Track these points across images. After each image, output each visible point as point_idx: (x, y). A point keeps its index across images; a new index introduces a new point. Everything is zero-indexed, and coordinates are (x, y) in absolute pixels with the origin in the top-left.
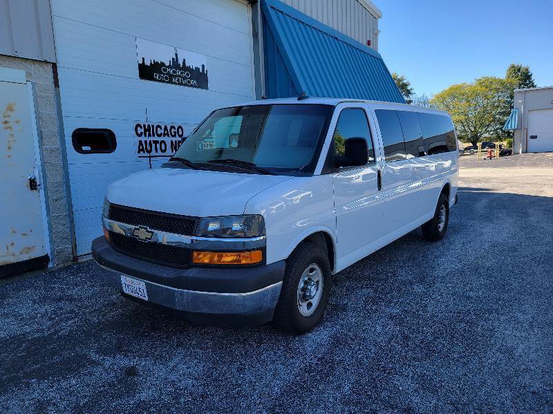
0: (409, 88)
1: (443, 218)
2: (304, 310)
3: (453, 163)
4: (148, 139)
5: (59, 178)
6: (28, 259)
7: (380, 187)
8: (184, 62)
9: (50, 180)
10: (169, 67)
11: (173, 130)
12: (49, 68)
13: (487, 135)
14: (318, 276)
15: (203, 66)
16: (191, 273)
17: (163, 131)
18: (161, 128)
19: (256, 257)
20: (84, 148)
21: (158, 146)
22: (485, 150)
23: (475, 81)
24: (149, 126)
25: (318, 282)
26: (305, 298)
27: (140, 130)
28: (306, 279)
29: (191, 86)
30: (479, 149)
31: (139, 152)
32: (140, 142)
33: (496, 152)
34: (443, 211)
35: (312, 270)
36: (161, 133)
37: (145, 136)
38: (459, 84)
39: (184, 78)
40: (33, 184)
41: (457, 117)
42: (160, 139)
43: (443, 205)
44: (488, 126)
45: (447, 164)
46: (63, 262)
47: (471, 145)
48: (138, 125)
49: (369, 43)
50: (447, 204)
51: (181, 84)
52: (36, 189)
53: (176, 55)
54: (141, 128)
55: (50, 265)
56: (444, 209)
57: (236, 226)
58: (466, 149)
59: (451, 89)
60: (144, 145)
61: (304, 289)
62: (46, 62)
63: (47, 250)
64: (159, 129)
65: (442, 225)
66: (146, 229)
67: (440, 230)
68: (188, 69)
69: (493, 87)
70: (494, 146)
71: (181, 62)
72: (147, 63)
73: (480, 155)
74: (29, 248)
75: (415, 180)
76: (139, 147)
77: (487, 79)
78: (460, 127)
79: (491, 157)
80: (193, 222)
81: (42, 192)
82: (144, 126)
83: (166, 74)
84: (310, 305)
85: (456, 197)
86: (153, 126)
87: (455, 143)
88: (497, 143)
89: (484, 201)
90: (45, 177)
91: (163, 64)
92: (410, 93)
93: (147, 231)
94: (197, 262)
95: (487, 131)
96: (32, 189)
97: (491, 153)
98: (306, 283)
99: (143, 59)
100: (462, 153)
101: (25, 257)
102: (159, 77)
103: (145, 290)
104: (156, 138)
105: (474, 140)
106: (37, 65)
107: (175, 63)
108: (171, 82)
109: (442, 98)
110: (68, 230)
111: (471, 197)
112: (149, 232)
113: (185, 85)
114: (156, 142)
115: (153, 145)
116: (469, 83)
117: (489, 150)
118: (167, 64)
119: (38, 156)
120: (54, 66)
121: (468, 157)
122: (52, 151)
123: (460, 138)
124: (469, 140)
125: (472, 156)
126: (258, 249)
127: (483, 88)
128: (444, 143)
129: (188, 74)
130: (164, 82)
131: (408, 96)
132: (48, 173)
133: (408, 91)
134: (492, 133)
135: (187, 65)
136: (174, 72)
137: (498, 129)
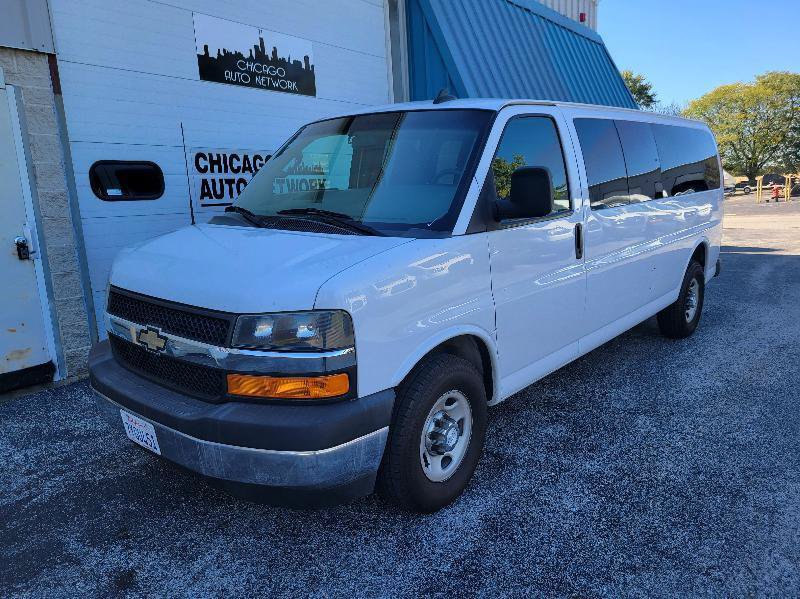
0: (650, 93)
1: (694, 300)
2: (435, 470)
3: (715, 209)
4: (217, 176)
5: (68, 241)
6: (19, 368)
7: (579, 254)
8: (275, 53)
9: (53, 244)
10: (251, 59)
11: (258, 161)
12: (44, 62)
13: (771, 163)
14: (462, 409)
15: (306, 59)
16: (224, 413)
17: (241, 164)
18: (238, 160)
19: (337, 386)
20: (111, 192)
21: (234, 186)
22: (768, 186)
23: (754, 79)
24: (218, 156)
25: (461, 422)
26: (436, 450)
27: (203, 163)
28: (440, 417)
29: (288, 91)
30: (760, 186)
31: (202, 198)
32: (205, 182)
33: (787, 190)
34: (695, 289)
35: (450, 402)
36: (239, 168)
37: (212, 171)
38: (730, 84)
39: (276, 78)
40: (22, 251)
41: (725, 137)
42: (236, 177)
43: (694, 280)
44: (775, 149)
45: (705, 209)
46: (80, 371)
47: (746, 179)
48: (199, 155)
49: (582, 17)
50: (701, 278)
51: (270, 87)
52: (28, 258)
53: (261, 39)
54: (205, 158)
55: (57, 378)
56: (696, 286)
57: (303, 331)
58: (738, 186)
59: (716, 92)
60: (211, 186)
61: (434, 436)
62: (38, 53)
63: (51, 354)
64: (234, 160)
65: (691, 312)
66: (157, 332)
67: (689, 320)
68: (282, 63)
69: (784, 88)
70: (782, 181)
71: (269, 52)
72: (213, 54)
73: (760, 195)
74: (21, 352)
75: (652, 237)
76: (203, 189)
77: (775, 76)
78: (729, 152)
79: (777, 198)
80: (227, 323)
81: (39, 263)
82: (211, 155)
83: (246, 71)
84: (447, 461)
85: (718, 265)
86: (224, 155)
87: (718, 176)
88: (788, 177)
89: (765, 270)
90: (42, 240)
91: (239, 56)
92: (652, 101)
93: (159, 336)
94: (235, 391)
95: (772, 158)
96: (21, 258)
97: (777, 192)
98: (438, 424)
99: (206, 47)
100: (731, 191)
101: (16, 366)
102: (233, 77)
103: (155, 438)
104: (230, 175)
105: (752, 171)
106: (22, 58)
107: (259, 53)
108: (253, 84)
109: (702, 107)
110: (85, 323)
111: (743, 263)
112: (161, 337)
113: (278, 89)
114: (230, 182)
115: (226, 187)
116: (746, 83)
117: (775, 186)
118: (246, 55)
119: (29, 206)
120: (52, 58)
121: (740, 198)
122: (54, 198)
123: (729, 168)
124: (743, 173)
125: (746, 197)
126: (339, 372)
127: (769, 91)
128: (699, 177)
129: (281, 72)
130: (242, 84)
131: (648, 105)
132: (47, 233)
133: (648, 97)
134: (779, 160)
135: (280, 56)
136: (258, 68)
137: (790, 153)
